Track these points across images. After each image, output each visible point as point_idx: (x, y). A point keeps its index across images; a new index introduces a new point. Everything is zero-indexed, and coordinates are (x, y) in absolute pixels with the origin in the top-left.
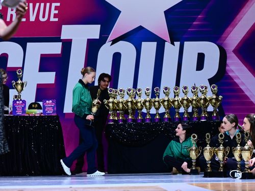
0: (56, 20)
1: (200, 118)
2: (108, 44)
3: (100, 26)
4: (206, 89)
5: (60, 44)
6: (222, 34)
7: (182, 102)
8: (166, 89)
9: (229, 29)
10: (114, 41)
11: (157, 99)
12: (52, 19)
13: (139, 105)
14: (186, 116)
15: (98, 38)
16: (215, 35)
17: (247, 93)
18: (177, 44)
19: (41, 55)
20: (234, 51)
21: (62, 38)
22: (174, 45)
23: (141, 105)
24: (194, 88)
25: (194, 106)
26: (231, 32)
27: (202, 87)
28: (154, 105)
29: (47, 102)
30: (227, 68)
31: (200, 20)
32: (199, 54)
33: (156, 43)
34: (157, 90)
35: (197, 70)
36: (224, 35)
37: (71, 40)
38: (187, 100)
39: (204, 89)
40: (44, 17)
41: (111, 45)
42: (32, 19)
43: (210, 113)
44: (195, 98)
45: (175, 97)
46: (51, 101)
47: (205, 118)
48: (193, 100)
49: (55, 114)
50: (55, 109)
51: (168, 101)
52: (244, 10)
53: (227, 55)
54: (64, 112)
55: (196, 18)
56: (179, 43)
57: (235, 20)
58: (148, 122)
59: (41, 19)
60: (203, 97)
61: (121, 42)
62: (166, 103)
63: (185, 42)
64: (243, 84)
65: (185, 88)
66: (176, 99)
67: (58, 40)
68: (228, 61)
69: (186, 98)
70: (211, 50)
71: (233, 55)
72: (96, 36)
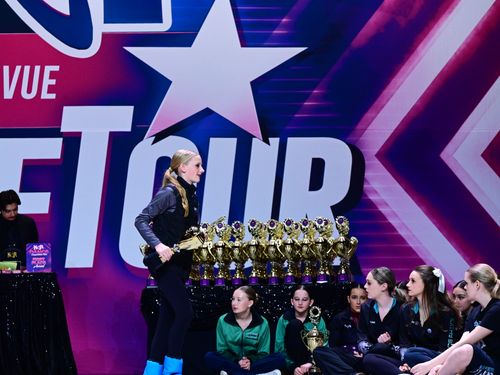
0: (53, 96)
1: (315, 278)
2: (147, 141)
3: (131, 109)
4: (326, 224)
5: (61, 139)
6: (356, 124)
7: (283, 248)
8: (253, 223)
9: (369, 115)
10: (159, 137)
11: (237, 243)
12: (45, 95)
13: (204, 253)
14: (290, 274)
15: (129, 129)
16: (344, 123)
17: (402, 233)
18: (275, 141)
19: (25, 161)
20: (379, 156)
21: (62, 131)
22: (269, 144)
23: (209, 254)
24: (305, 223)
25: (306, 256)
26: (373, 119)
27: (320, 222)
28: (233, 255)
29: (35, 247)
30: (365, 186)
31: (316, 99)
32: (314, 160)
33: (235, 140)
34: (237, 226)
35: (310, 190)
36: (360, 126)
37: (80, 133)
38: (293, 244)
39: (323, 225)
40: (29, 91)
41: (154, 142)
42: (8, 94)
43: (338, 268)
44: (306, 241)
46: (41, 247)
47: (325, 277)
48: (303, 244)
49: (49, 271)
50: (50, 260)
51: (258, 246)
52: (396, 80)
53: (366, 162)
54: (67, 266)
55: (310, 93)
56: (277, 140)
57: (379, 99)
58: (220, 284)
59: (25, 95)
60: (321, 239)
61: (171, 139)
62: (253, 249)
63: (289, 139)
64: (395, 215)
65: (289, 223)
66: (272, 242)
67: (54, 133)
68: (368, 174)
69: (289, 241)
70: (336, 153)
71: (377, 162)
72: (126, 126)
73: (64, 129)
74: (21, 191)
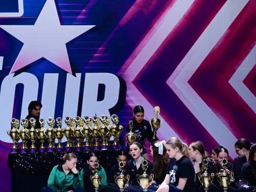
1: (100, 147)
2: (11, 75)
3: (3, 57)
4: (106, 118)
6: (122, 66)
7: (83, 131)
8: (68, 118)
9: (128, 61)
10: (17, 73)
11: (59, 129)
13: (42, 134)
14: (87, 145)
16: (115, 65)
18: (79, 75)
20: (134, 82)
22: (75, 76)
23: (44, 135)
24: (95, 118)
25: (96, 136)
26: (130, 63)
27: (103, 117)
28: (57, 135)
30: (127, 98)
31: (101, 52)
32: (99, 85)
33: (58, 74)
34: (59, 120)
35: (98, 101)
36: (124, 67)
38: (89, 130)
39: (104, 119)
41: (14, 76)
43: (113, 142)
44: (96, 128)
45: (76, 126)
47: (106, 147)
48: (94, 129)
51: (70, 130)
52: (142, 43)
53: (127, 86)
55: (97, 50)
57: (134, 52)
58: (50, 151)
60: (104, 127)
62: (67, 132)
63: (86, 74)
65: (87, 118)
66: (78, 128)
68: (128, 92)
69: (87, 128)
70: (111, 81)
71: (133, 86)
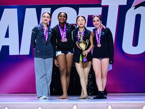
5: (101, 8)
10: (137, 7)
15: (126, 4)
19: (89, 16)
21: (102, 5)
37: (108, 6)
61: (141, 7)
67: (99, 5)
72: (125, 3)
73: (102, 4)
74: (88, 26)
